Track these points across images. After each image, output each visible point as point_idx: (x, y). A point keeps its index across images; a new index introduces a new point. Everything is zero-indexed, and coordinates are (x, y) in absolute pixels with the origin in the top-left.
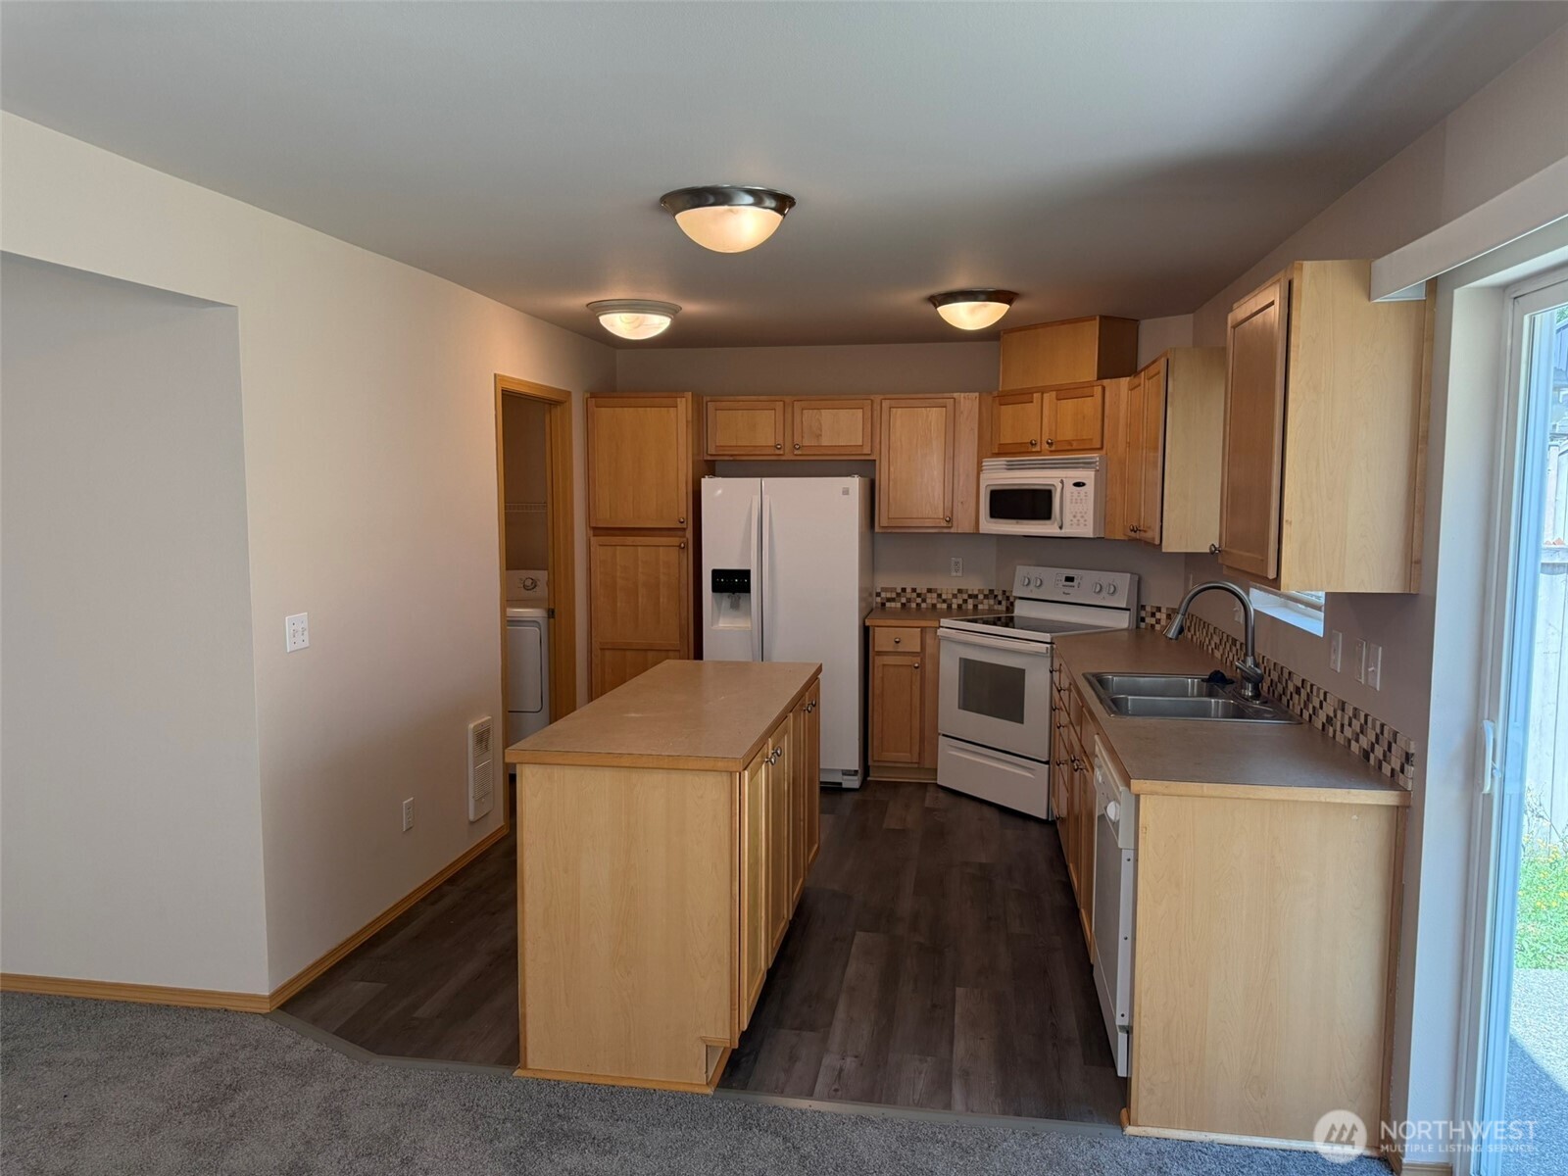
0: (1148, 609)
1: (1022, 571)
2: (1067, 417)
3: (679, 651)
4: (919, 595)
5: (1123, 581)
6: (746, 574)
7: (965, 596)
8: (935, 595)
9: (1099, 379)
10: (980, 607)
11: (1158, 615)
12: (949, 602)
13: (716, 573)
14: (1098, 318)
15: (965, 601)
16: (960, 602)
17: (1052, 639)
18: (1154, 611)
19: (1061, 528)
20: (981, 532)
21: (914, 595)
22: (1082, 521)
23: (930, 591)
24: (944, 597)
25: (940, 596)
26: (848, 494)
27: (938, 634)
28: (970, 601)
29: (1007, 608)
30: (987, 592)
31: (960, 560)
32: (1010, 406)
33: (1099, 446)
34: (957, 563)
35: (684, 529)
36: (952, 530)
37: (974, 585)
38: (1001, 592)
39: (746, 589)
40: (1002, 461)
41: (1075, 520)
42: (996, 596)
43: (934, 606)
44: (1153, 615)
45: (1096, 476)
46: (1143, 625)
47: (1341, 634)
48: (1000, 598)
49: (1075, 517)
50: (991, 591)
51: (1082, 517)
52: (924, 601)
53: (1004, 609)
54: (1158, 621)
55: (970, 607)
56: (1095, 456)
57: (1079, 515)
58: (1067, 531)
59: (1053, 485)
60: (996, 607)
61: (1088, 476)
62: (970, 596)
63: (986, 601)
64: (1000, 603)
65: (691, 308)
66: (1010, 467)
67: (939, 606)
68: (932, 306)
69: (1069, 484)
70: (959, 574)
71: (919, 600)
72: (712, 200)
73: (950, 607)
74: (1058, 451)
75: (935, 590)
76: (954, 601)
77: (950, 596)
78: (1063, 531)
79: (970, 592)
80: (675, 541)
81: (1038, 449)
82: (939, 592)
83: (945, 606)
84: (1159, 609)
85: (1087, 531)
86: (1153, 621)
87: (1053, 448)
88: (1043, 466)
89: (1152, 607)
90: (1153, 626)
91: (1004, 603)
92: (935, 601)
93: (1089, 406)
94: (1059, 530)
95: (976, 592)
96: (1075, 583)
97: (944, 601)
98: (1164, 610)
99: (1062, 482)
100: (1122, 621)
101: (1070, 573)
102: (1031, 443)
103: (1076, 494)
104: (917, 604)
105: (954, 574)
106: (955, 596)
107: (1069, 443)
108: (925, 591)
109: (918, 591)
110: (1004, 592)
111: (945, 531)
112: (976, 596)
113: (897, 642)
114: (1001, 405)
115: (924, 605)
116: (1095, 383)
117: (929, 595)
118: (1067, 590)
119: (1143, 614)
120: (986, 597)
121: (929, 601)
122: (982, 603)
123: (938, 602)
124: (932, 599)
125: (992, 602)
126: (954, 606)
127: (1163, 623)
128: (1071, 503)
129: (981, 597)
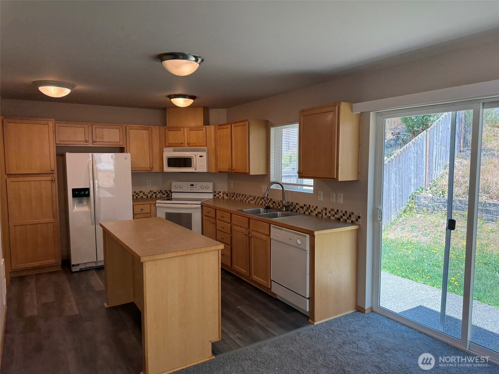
0: (217, 192)
1: (174, 184)
2: (194, 136)
3: (53, 222)
4: (137, 194)
5: (210, 185)
6: (88, 189)
7: (152, 193)
8: (142, 193)
9: (204, 125)
10: (157, 196)
11: (220, 194)
12: (147, 195)
13: (74, 190)
14: (202, 107)
15: (152, 195)
16: (151, 195)
17: (201, 203)
18: (219, 193)
19: (196, 169)
20: (164, 171)
21: (135, 194)
22: (203, 167)
23: (140, 192)
24: (145, 194)
25: (144, 193)
26: (126, 159)
27: (156, 205)
28: (154, 195)
29: (167, 196)
30: (159, 191)
31: (150, 181)
32: (172, 131)
33: (205, 145)
34: (149, 182)
35: (53, 173)
36: (152, 171)
37: (155, 189)
38: (164, 191)
39: (88, 195)
40: (171, 149)
41: (200, 167)
42: (162, 192)
43: (142, 197)
44: (218, 194)
45: (206, 154)
46: (215, 197)
47: (322, 192)
48: (164, 193)
49: (200, 166)
50: (161, 191)
51: (203, 166)
52: (138, 195)
53: (166, 196)
54: (220, 196)
55: (154, 196)
56: (206, 148)
57: (202, 166)
58: (198, 170)
59: (192, 157)
60: (163, 196)
61: (204, 154)
62: (154, 193)
63: (159, 194)
64: (164, 194)
65: (79, 87)
66: (175, 151)
67: (144, 197)
68: (169, 99)
69: (198, 156)
70: (150, 186)
71: (137, 195)
72: (181, 57)
73: (147, 197)
74: (190, 146)
75: (142, 192)
76: (149, 195)
77: (147, 193)
78: (196, 170)
79: (154, 192)
80: (49, 178)
81: (183, 145)
82: (144, 192)
83: (146, 197)
84: (220, 192)
85: (205, 170)
86: (218, 196)
87: (189, 145)
88: (187, 151)
89: (218, 192)
90: (218, 197)
91: (166, 194)
92: (142, 195)
93: (201, 133)
94: (195, 170)
95: (156, 191)
96: (194, 186)
97: (146, 195)
98: (222, 192)
99: (195, 155)
100: (211, 196)
101: (192, 183)
102: (182, 143)
103: (200, 160)
104: (136, 197)
105: (148, 186)
106: (149, 193)
107: (195, 144)
108: (139, 192)
109: (136, 192)
110: (166, 191)
111: (150, 171)
112: (156, 193)
113: (142, 210)
114: (168, 131)
115: (138, 197)
116: (203, 126)
117: (140, 193)
118: (192, 188)
119: (215, 194)
120: (159, 193)
121: (140, 195)
122: (158, 195)
123: (143, 196)
124: (141, 195)
125: (161, 194)
126: (149, 197)
127: (222, 196)
128: (199, 162)
129: (157, 193)
